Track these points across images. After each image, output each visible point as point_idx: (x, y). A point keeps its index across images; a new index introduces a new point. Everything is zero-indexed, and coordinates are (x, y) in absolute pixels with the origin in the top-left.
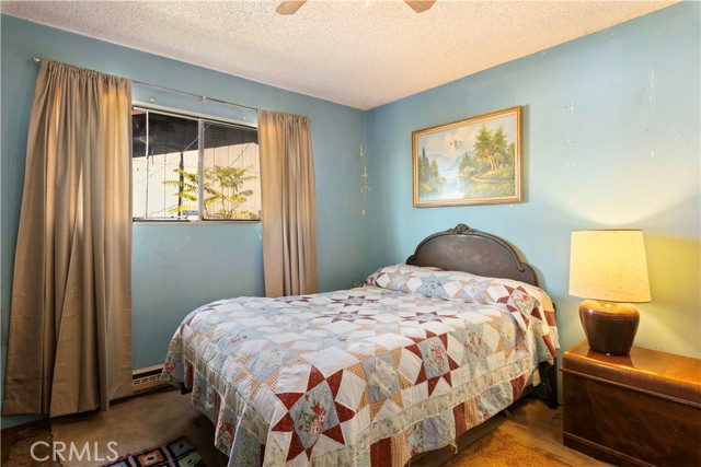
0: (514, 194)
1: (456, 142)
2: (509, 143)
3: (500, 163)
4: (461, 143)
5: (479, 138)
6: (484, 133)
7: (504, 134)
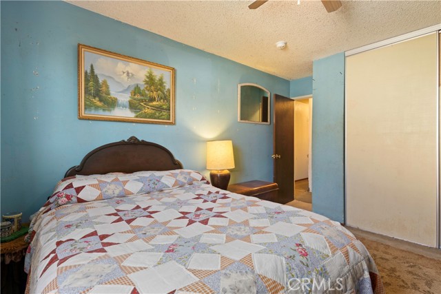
0: (169, 119)
1: (128, 73)
2: (167, 88)
3: (161, 98)
4: (133, 75)
5: (148, 77)
6: (151, 75)
7: (164, 80)
